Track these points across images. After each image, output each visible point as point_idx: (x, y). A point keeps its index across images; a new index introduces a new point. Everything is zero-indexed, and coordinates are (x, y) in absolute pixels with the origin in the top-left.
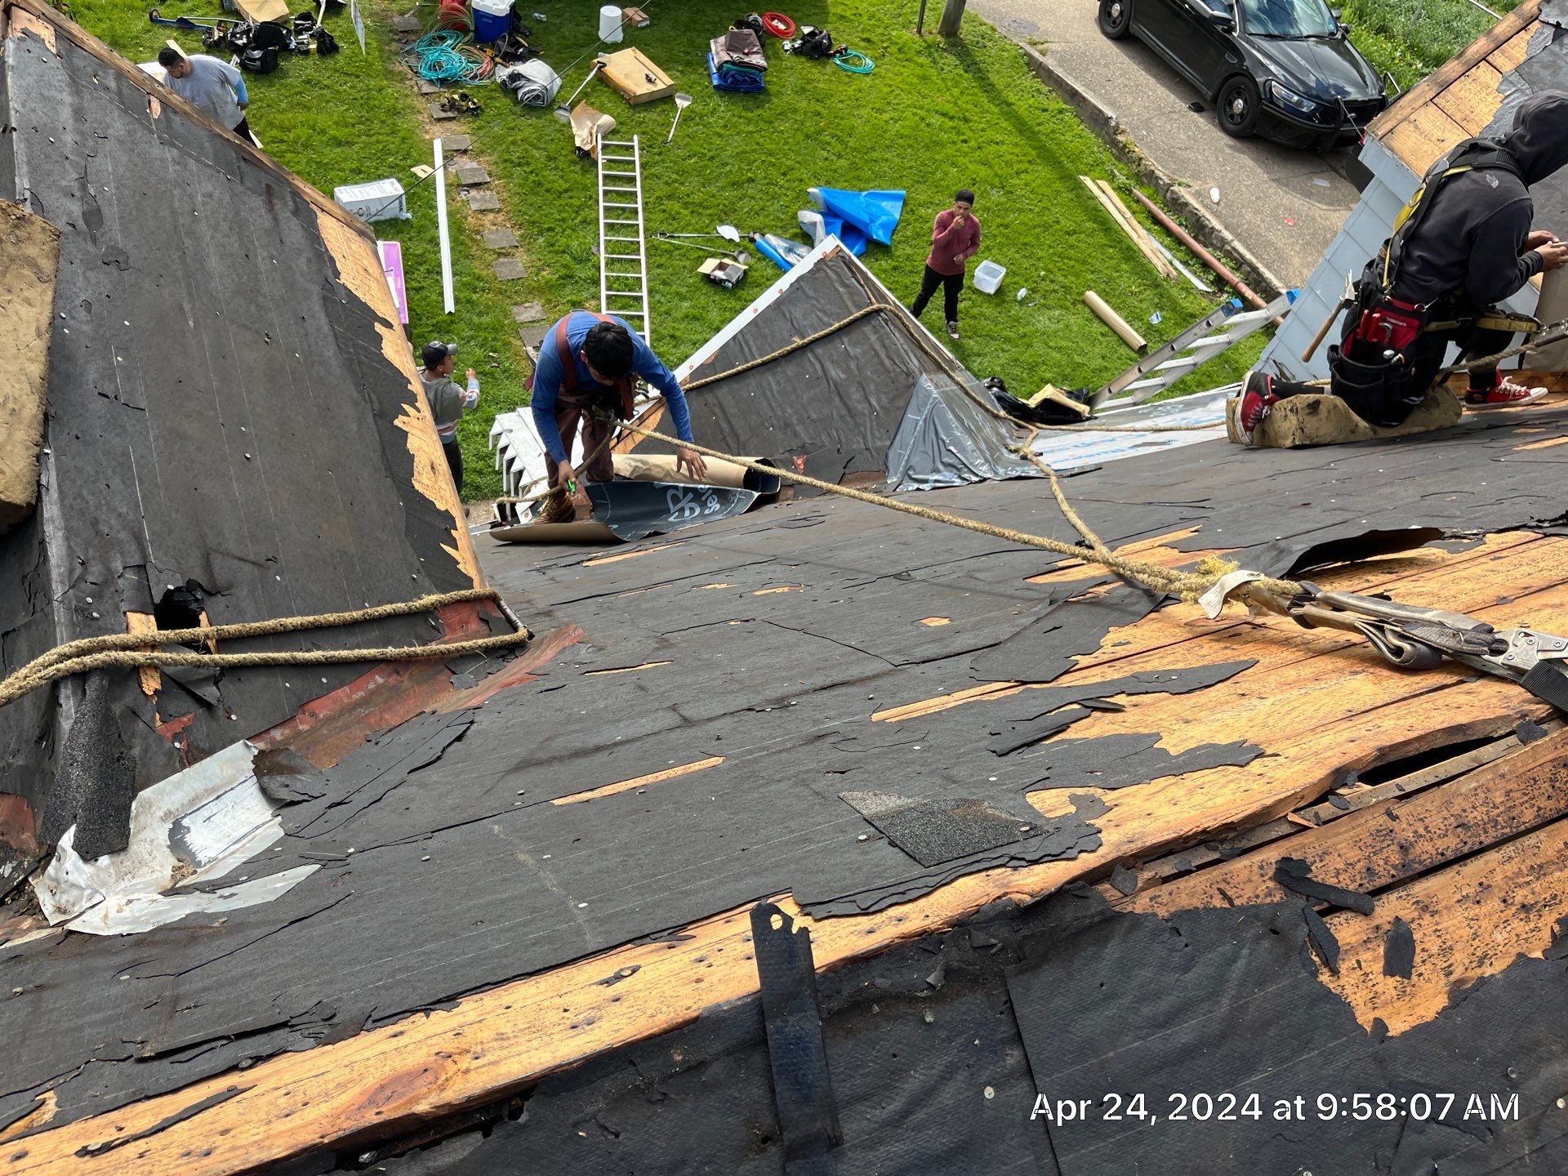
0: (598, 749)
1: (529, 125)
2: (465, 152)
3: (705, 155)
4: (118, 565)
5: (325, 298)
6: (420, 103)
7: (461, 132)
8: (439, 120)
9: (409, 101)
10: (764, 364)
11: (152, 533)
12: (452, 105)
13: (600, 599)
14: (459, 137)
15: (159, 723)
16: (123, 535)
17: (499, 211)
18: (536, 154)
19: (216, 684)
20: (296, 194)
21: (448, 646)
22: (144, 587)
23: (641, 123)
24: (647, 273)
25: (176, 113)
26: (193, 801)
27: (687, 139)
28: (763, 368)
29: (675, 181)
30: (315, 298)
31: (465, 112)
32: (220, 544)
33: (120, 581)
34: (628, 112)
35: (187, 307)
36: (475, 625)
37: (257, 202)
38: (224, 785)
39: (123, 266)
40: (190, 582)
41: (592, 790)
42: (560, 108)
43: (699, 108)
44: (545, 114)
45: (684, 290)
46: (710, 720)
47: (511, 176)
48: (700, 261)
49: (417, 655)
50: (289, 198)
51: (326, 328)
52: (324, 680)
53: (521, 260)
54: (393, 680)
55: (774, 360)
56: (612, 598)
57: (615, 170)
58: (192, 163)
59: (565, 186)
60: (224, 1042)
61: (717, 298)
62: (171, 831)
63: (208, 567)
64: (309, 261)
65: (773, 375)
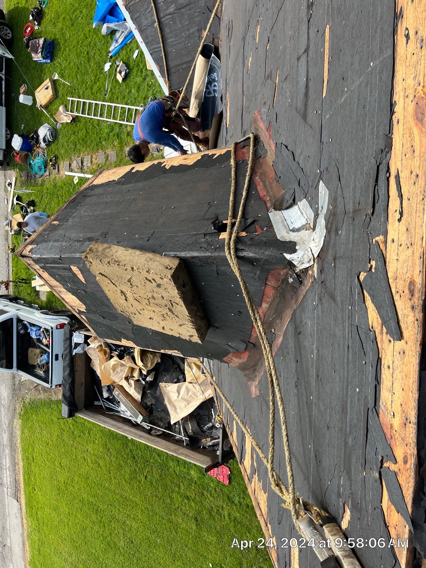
0: (307, 86)
1: (61, 139)
2: (70, 165)
3: (76, 71)
4: (203, 240)
5: (122, 184)
6: (53, 177)
7: (63, 164)
8: (58, 171)
9: (51, 180)
10: (163, 43)
11: (195, 232)
12: (54, 165)
13: (244, 113)
14: (65, 165)
15: (257, 233)
16: (194, 238)
17: (92, 156)
18: (72, 139)
19: (247, 219)
20: (86, 189)
21: (250, 157)
22: (212, 234)
23: (63, 95)
24: (120, 104)
25: (57, 218)
26: (285, 226)
27: (70, 77)
28: (165, 44)
29: (86, 86)
30: (122, 187)
31: (56, 162)
32: (201, 216)
33: (208, 240)
34: (59, 100)
35: (121, 219)
36: (245, 150)
37: (88, 200)
38: (282, 218)
39: (107, 233)
40: (212, 223)
41: (324, 82)
42: (56, 126)
43: (59, 70)
44: (58, 132)
45: (127, 91)
46: (308, 39)
47: (80, 150)
48: (117, 81)
49: (251, 166)
50: (88, 191)
51: (132, 185)
52: (254, 192)
53: (110, 152)
54: (258, 174)
55: (162, 37)
56: (244, 108)
57: (80, 109)
58: (74, 215)
59: (85, 130)
60: (377, 186)
61: (132, 77)
62: (293, 232)
63: (208, 219)
64: (109, 187)
65: (168, 39)
